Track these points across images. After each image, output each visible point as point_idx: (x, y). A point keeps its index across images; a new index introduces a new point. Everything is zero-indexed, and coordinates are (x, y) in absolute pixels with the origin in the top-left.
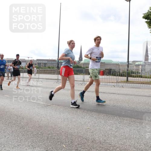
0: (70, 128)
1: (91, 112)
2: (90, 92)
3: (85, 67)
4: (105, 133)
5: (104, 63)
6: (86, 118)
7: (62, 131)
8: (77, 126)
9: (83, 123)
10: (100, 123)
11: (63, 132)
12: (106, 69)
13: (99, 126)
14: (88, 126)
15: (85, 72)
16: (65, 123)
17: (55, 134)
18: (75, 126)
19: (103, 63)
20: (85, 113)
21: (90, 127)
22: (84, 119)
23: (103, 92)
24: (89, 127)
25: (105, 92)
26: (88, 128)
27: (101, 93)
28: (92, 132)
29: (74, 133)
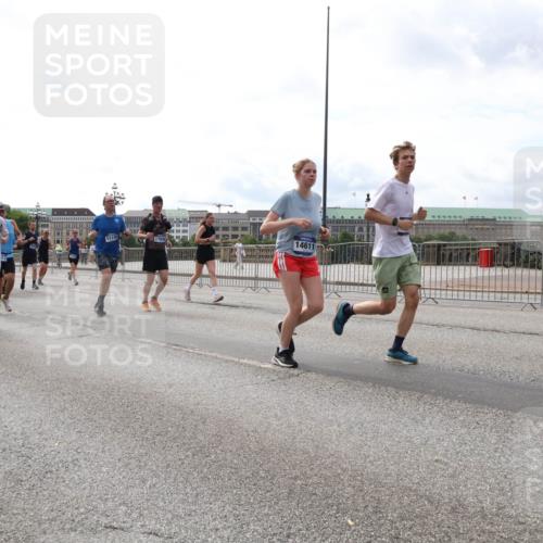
0: (371, 458)
1: (448, 401)
2: (442, 329)
3: (423, 237)
4: (501, 482)
5: (494, 220)
6: (431, 423)
7: (342, 469)
8: (395, 449)
9: (417, 441)
10: (483, 441)
11: (344, 470)
12: (500, 244)
13: (478, 454)
14: (436, 453)
15: (423, 254)
16: (352, 439)
17: (315, 479)
18: (388, 451)
19: (487, 220)
20: (425, 403)
21: (445, 456)
22: (421, 428)
23: (491, 327)
24: (441, 458)
25: (498, 328)
26: (437, 461)
27: (485, 330)
28: (452, 476)
29: (387, 476)
